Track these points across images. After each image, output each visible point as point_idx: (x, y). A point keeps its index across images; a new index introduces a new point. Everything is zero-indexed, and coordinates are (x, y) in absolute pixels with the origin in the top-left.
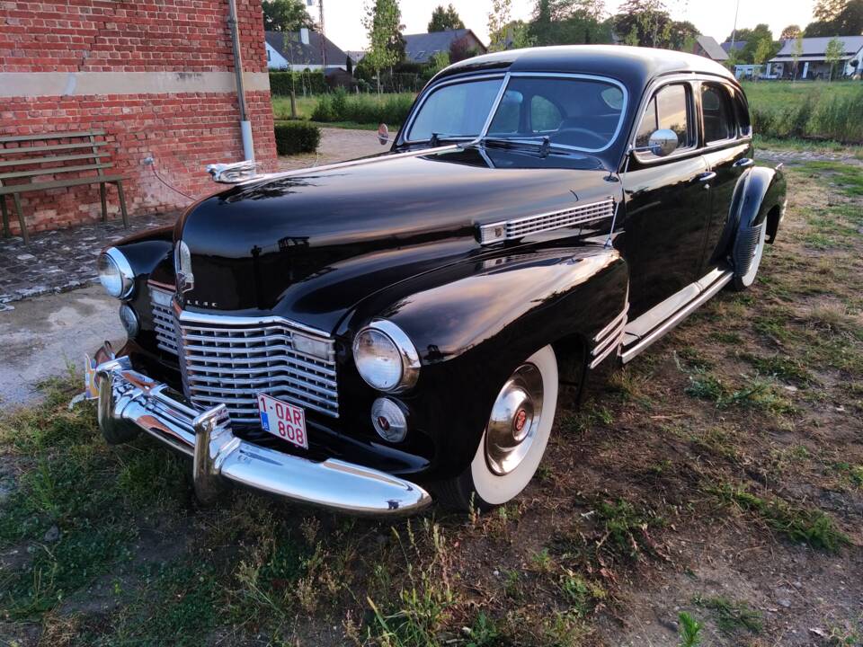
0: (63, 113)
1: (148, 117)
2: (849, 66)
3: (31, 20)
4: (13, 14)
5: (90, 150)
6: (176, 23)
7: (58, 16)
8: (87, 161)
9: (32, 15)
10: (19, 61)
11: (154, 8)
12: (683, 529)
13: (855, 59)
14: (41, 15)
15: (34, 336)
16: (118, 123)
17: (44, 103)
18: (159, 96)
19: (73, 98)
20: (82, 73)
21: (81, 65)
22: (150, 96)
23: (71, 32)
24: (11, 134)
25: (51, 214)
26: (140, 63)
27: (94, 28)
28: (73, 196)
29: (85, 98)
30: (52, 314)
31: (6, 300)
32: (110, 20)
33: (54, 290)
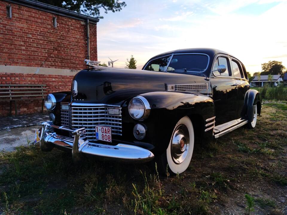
0: (34, 79)
1: (60, 82)
2: (276, 83)
3: (29, 52)
4: (24, 50)
5: (41, 90)
6: (72, 56)
7: (36, 52)
8: (39, 94)
9: (29, 51)
10: (23, 63)
11: (65, 51)
12: (242, 182)
13: (277, 81)
14: (32, 51)
15: (16, 137)
16: (50, 83)
17: (29, 75)
18: (64, 76)
19: (38, 75)
20: (41, 68)
21: (41, 65)
22: (61, 76)
23: (40, 56)
24: (17, 84)
25: (25, 109)
26: (59, 66)
27: (47, 55)
28: (33, 104)
29: (41, 75)
30: (23, 132)
31: (9, 128)
32: (52, 54)
33: (24, 126)
